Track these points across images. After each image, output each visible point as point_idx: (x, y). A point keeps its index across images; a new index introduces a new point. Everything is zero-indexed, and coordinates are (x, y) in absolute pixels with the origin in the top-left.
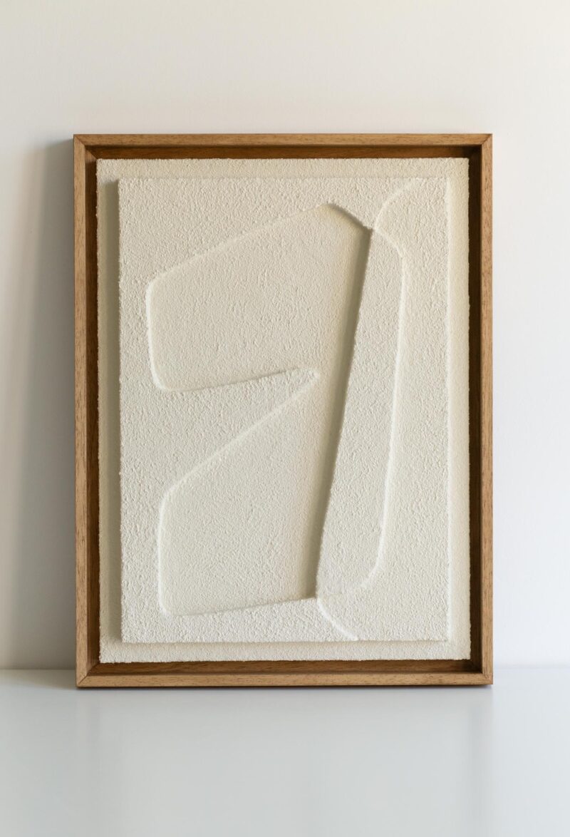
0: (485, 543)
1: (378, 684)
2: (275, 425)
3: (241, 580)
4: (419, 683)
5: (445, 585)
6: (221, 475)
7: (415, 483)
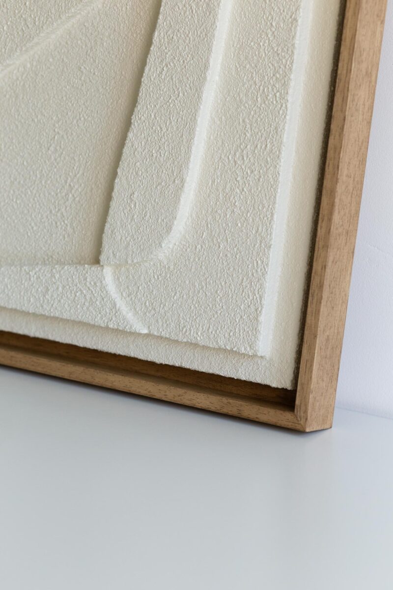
0: (323, 221)
1: (164, 398)
2: (92, 24)
3: (32, 228)
4: (213, 409)
5: (263, 274)
6: (27, 86)
7: (244, 121)
